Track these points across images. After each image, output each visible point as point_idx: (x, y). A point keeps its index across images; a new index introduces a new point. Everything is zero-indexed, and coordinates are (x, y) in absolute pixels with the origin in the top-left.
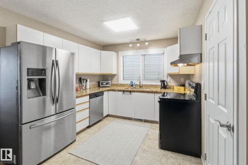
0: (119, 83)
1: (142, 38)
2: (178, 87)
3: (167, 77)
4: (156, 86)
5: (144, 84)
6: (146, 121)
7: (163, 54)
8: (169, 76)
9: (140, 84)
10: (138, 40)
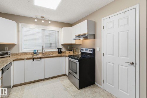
0: (21, 52)
1: (46, 17)
2: (69, 52)
3: (61, 46)
4: (54, 52)
5: (45, 51)
6: (53, 78)
7: (59, 31)
8: (62, 46)
9: (43, 52)
10: (43, 17)
